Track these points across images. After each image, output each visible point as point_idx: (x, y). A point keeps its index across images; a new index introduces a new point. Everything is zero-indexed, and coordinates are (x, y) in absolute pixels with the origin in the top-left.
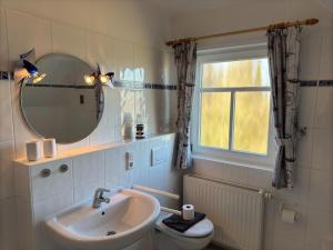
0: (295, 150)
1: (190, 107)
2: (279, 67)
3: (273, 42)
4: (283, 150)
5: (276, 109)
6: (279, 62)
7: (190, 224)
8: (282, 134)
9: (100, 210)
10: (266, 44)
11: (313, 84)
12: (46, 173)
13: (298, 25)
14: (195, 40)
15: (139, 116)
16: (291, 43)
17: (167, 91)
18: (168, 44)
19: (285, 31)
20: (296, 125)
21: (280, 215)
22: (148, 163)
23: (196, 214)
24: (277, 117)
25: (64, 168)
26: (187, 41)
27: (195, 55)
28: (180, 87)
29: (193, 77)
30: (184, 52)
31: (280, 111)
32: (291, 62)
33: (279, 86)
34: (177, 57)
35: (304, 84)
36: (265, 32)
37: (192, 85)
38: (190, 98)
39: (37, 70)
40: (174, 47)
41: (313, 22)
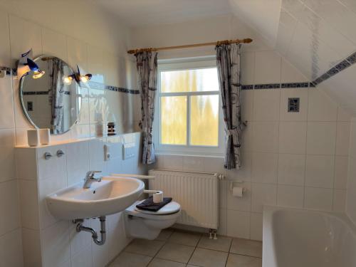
0: (240, 137)
1: (153, 108)
2: (226, 74)
3: (220, 55)
4: (231, 138)
5: (224, 107)
6: (225, 70)
7: (161, 205)
8: (230, 127)
9: (91, 189)
10: (215, 56)
11: (250, 87)
12: (47, 156)
13: (238, 42)
14: (155, 50)
15: (110, 115)
16: (234, 56)
17: (130, 95)
18: (130, 52)
19: (229, 46)
20: (240, 119)
21: (232, 192)
22: (121, 156)
23: (164, 199)
24: (226, 113)
25: (60, 154)
26: (149, 51)
27: (156, 64)
28: (144, 91)
29: (155, 82)
30: (145, 60)
31: (228, 108)
32: (235, 70)
33: (227, 88)
34: (139, 65)
35: (245, 88)
36: (214, 46)
37: (154, 89)
38: (153, 101)
39: (38, 68)
40: (136, 55)
41: (249, 41)
